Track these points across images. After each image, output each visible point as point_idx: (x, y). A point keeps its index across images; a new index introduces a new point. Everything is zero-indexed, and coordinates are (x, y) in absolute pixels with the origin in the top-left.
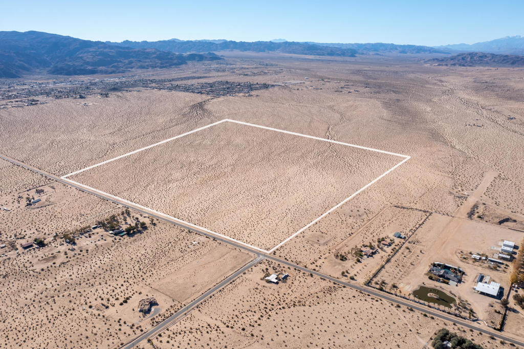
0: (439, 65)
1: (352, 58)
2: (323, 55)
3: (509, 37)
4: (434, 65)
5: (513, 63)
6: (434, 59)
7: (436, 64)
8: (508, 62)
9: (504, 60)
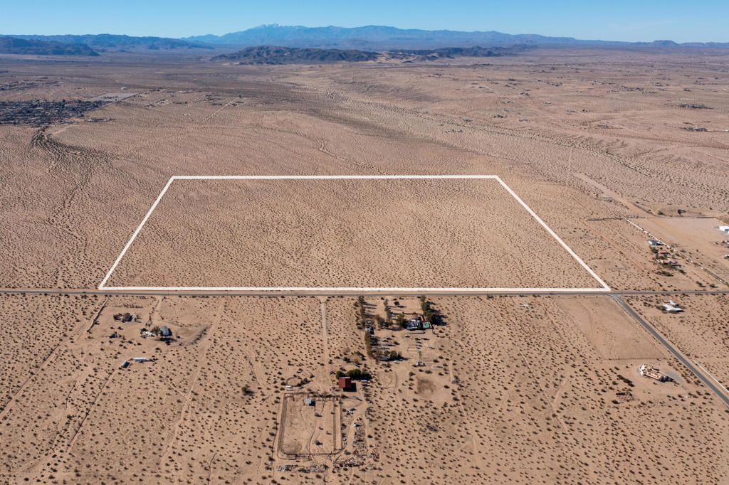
0: (241, 64)
1: (92, 57)
2: (45, 53)
3: (264, 25)
4: (235, 64)
5: (322, 59)
6: (220, 56)
7: (238, 63)
8: (315, 57)
9: (308, 55)
